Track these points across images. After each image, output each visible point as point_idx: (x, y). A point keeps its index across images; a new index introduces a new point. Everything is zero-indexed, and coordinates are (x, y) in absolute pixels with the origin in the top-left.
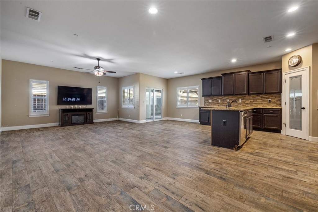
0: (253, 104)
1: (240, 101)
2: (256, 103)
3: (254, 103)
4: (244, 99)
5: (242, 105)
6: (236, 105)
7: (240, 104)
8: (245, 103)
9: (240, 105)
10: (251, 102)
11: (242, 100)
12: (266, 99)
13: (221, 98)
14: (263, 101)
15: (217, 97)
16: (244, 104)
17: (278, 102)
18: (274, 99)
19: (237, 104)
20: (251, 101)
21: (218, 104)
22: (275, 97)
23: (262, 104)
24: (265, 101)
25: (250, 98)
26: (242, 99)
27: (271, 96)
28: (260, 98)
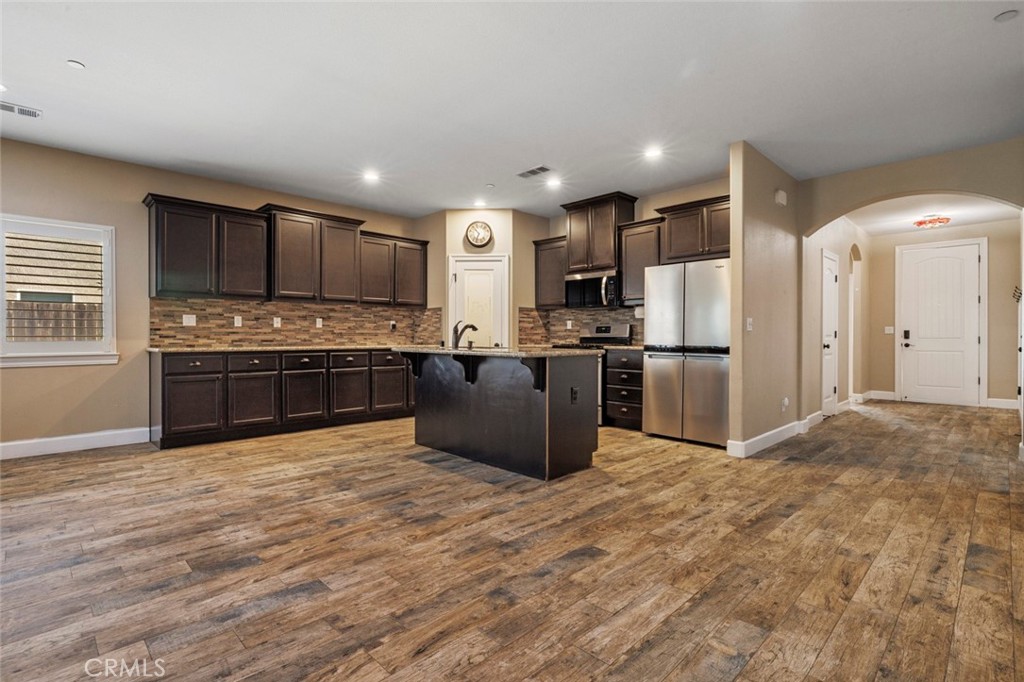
0: (356, 338)
1: (319, 323)
2: (362, 334)
3: (357, 332)
4: (329, 318)
5: (326, 340)
6: (305, 340)
7: (317, 335)
8: (333, 333)
9: (318, 340)
10: (349, 328)
11: (326, 323)
12: (386, 322)
13: (245, 308)
14: (377, 328)
15: (228, 303)
16: (331, 337)
17: (408, 331)
18: (401, 321)
19: (307, 337)
20: (352, 325)
21: (228, 334)
22: (404, 317)
23: (376, 335)
24: (384, 327)
25: (347, 315)
26: (323, 318)
27: (396, 312)
28: (372, 316)
